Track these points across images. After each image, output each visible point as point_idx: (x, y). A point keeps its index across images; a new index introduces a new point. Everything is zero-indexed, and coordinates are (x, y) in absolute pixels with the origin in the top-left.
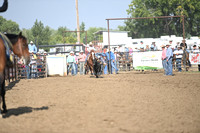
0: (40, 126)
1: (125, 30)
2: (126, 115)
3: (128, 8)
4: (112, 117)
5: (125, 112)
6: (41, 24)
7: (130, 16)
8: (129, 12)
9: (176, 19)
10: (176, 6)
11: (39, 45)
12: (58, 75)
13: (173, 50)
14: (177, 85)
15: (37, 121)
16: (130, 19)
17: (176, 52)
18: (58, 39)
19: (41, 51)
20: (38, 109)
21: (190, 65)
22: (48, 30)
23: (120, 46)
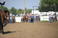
0: (13, 37)
1: (38, 10)
2: (38, 34)
3: (39, 4)
4: (34, 35)
5: (38, 33)
6: (14, 8)
7: (40, 6)
8: (39, 5)
9: (53, 7)
10: (53, 3)
11: (13, 14)
12: (18, 22)
13: (52, 16)
14: (53, 26)
15: (12, 35)
16: (40, 7)
17: (53, 16)
18: (19, 12)
19: (14, 15)
20: (13, 32)
21: (57, 20)
22: (16, 9)
23: (37, 14)
